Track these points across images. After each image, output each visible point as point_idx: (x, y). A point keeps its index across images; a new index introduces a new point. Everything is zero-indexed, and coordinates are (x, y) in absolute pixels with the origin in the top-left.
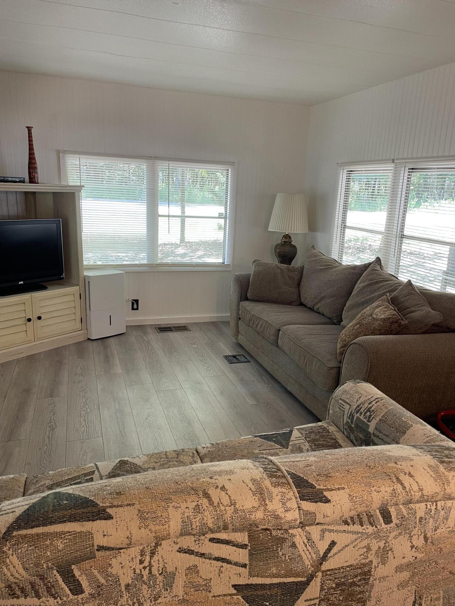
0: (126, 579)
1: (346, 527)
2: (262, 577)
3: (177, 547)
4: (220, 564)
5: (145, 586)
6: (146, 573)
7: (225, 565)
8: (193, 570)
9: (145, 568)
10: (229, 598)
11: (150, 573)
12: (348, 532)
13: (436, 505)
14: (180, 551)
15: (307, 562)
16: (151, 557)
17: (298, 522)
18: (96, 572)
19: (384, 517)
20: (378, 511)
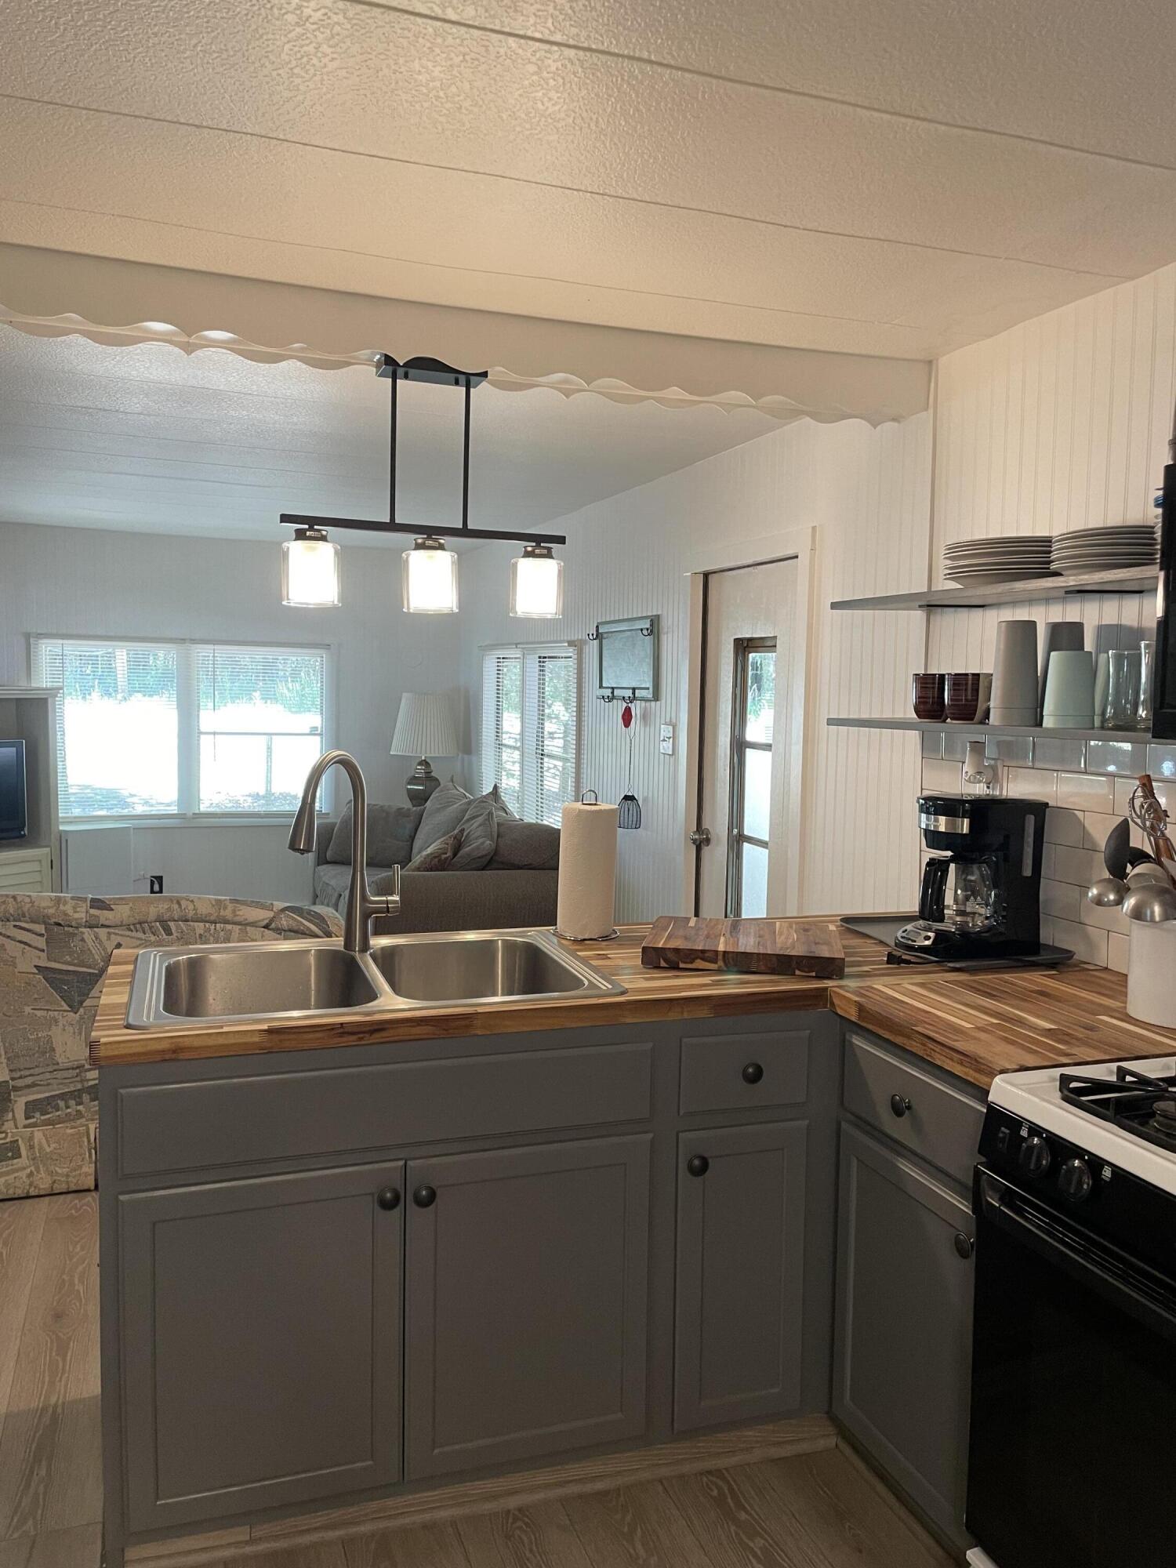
1: (128, 933)
2: (59, 962)
4: (22, 946)
7: (26, 947)
10: (32, 976)
12: (132, 937)
13: (215, 926)
15: (96, 957)
17: (84, 920)
19: (164, 930)
20: (158, 923)
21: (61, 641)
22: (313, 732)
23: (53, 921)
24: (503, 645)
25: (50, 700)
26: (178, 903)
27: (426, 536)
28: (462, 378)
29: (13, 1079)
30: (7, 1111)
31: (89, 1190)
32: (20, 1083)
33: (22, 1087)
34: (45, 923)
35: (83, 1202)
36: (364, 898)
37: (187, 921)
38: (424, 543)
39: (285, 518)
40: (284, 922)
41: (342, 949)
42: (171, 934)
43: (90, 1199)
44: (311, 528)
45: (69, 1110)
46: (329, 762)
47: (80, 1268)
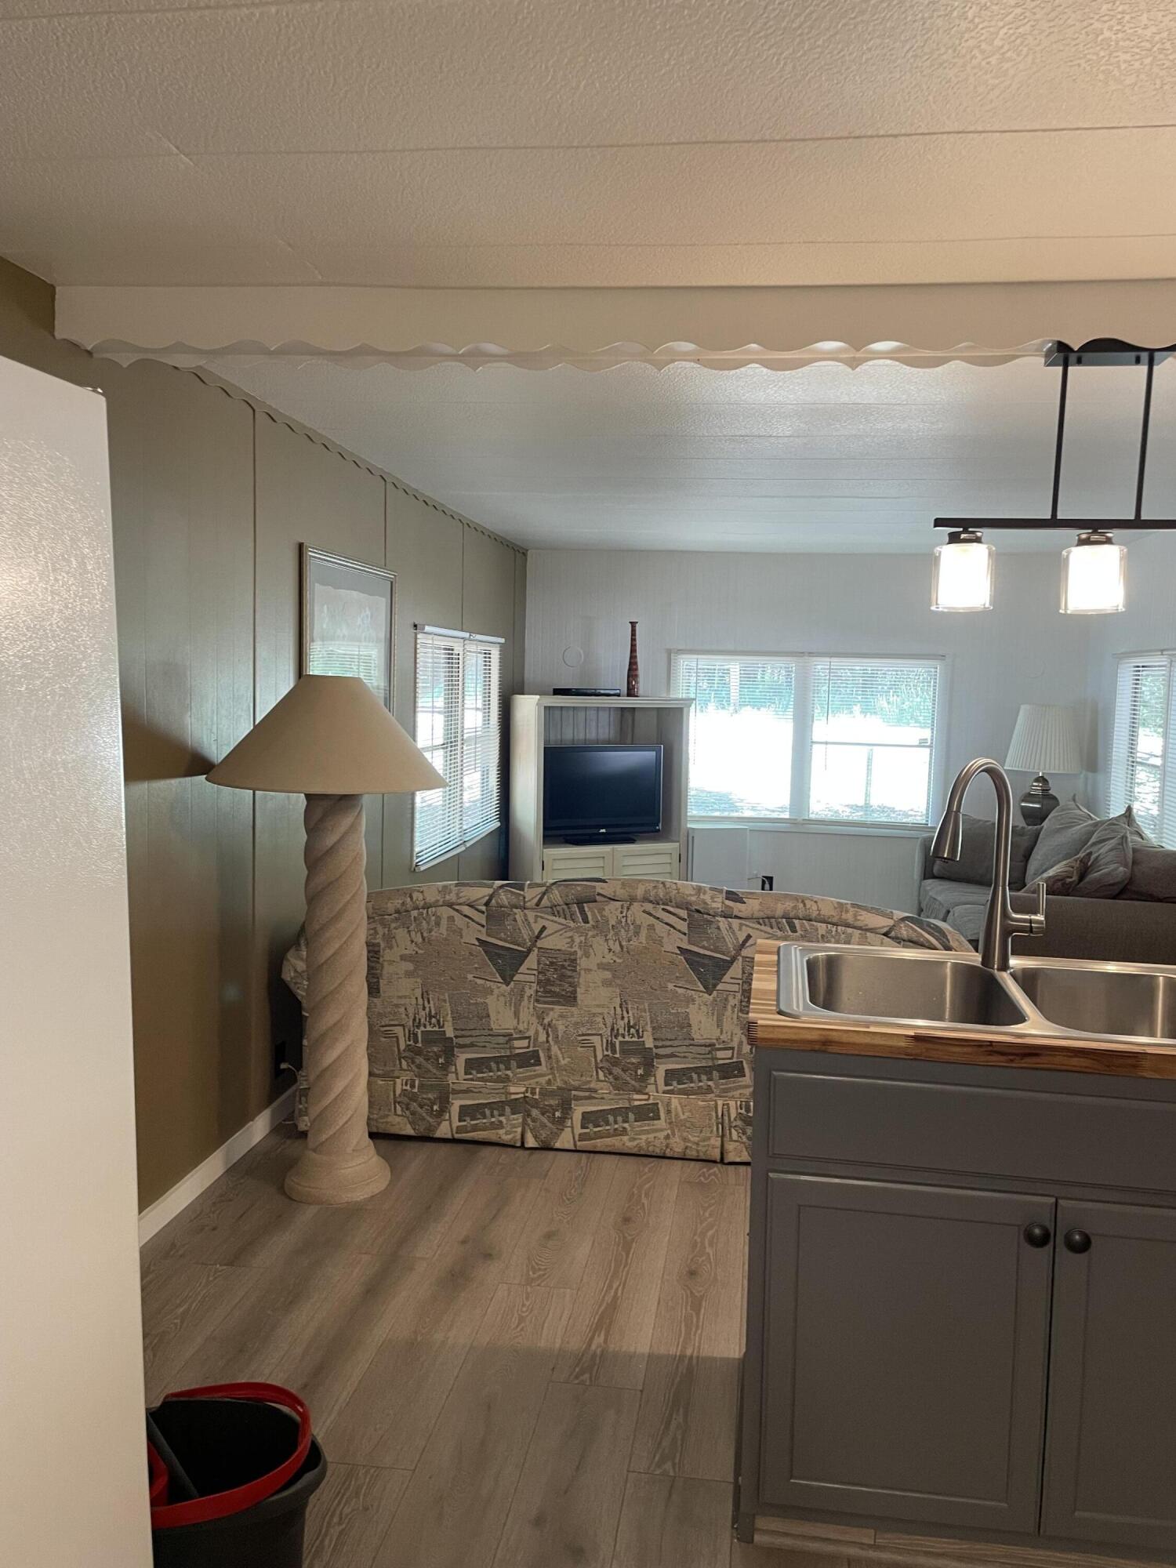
0: (612, 922)
1: (758, 926)
2: (697, 946)
3: (643, 909)
4: (668, 927)
5: (623, 930)
6: (624, 920)
7: (672, 929)
8: (651, 927)
9: (623, 917)
10: (675, 956)
11: (626, 921)
12: (761, 931)
13: (837, 928)
14: (644, 911)
15: (730, 945)
16: (627, 911)
17: (720, 910)
18: (596, 911)
19: (789, 926)
20: (784, 920)
21: (696, 656)
22: (922, 744)
23: (693, 908)
24: (1142, 652)
25: (685, 710)
26: (803, 902)
27: (1090, 531)
28: (1145, 356)
29: (656, 1047)
30: (650, 1075)
31: (715, 1162)
32: (661, 1051)
33: (662, 1056)
34: (687, 909)
35: (711, 1171)
36: (1005, 914)
37: (810, 920)
38: (1089, 538)
39: (939, 522)
40: (904, 932)
41: (981, 966)
42: (796, 932)
43: (715, 1169)
44: (965, 531)
45: (701, 1084)
46: (977, 770)
47: (710, 1233)
